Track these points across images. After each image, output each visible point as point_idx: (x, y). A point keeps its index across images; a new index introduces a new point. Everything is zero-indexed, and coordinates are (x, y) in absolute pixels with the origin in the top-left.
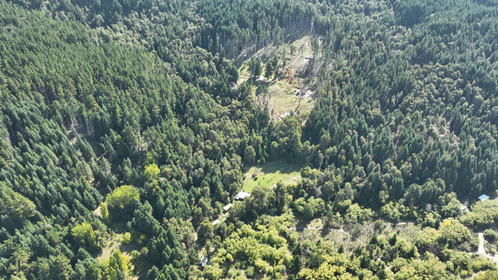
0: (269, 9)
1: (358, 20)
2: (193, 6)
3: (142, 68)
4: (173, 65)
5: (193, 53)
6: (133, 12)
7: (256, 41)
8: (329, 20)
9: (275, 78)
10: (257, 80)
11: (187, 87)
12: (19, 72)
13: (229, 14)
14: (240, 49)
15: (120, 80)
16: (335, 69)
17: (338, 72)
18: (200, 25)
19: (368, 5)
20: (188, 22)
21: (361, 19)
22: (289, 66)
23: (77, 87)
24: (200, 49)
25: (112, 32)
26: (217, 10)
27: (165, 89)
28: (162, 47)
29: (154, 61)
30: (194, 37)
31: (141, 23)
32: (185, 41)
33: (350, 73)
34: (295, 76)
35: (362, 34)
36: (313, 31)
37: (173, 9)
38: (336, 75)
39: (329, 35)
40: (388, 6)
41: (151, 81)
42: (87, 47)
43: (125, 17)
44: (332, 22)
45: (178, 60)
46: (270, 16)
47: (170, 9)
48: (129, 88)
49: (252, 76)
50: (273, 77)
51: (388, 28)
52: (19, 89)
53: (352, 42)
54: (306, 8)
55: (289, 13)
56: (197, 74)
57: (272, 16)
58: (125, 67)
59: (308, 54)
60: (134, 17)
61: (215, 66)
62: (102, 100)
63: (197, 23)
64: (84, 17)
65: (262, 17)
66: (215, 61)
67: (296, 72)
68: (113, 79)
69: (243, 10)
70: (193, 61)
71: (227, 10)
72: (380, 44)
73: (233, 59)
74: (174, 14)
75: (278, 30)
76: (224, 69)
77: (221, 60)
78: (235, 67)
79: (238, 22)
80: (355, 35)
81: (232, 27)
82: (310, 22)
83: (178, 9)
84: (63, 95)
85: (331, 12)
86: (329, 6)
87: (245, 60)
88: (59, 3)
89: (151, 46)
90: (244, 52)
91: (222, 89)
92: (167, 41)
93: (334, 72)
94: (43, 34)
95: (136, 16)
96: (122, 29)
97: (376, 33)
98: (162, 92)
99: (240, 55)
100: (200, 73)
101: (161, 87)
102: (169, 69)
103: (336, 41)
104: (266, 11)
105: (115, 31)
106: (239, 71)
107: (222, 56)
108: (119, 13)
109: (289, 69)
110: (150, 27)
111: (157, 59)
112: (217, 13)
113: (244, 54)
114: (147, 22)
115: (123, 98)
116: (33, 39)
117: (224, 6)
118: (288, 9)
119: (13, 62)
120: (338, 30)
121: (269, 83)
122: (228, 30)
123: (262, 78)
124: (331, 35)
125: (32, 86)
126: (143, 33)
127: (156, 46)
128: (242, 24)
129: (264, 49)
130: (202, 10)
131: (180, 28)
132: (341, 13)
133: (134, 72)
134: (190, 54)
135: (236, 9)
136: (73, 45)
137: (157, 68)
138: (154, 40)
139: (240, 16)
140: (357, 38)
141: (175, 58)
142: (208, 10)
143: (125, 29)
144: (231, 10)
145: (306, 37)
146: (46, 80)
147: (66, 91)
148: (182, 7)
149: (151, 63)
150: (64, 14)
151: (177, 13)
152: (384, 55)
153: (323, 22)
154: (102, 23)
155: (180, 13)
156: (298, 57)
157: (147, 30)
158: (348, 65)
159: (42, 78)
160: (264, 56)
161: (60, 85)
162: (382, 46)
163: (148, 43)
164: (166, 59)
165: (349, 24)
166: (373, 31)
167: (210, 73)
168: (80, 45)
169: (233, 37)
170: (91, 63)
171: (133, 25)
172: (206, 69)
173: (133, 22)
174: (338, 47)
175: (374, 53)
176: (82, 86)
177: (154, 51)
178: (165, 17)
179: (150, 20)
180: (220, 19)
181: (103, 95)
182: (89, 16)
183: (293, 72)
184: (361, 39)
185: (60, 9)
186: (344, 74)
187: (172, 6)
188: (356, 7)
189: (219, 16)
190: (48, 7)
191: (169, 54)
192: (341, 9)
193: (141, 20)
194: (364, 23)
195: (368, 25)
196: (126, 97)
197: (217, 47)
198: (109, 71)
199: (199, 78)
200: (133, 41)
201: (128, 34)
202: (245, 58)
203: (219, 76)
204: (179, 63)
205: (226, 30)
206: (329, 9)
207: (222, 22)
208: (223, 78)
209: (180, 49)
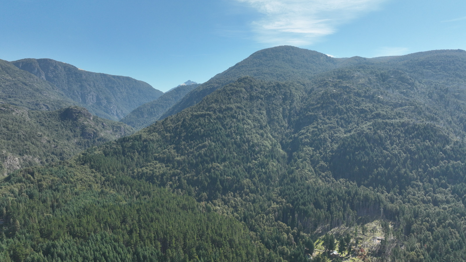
0: (341, 195)
1: (427, 209)
2: (276, 190)
3: (234, 232)
4: (258, 234)
5: (275, 226)
6: (229, 193)
7: (330, 220)
8: (398, 207)
9: (348, 254)
10: (332, 254)
11: (268, 253)
12: (148, 226)
13: (307, 197)
14: (316, 226)
15: (217, 240)
16: (408, 250)
17: (411, 253)
18: (282, 204)
19: (436, 197)
20: (272, 202)
21: (430, 209)
22: (362, 245)
23: (185, 241)
24: (281, 223)
25: (213, 205)
26: (296, 194)
27: (250, 251)
28: (250, 219)
29: (243, 229)
30: (277, 213)
31: (235, 201)
32: (269, 216)
33: (424, 255)
34: (368, 254)
35: (432, 221)
36: (383, 216)
37: (260, 192)
38: (409, 256)
39: (399, 221)
40: (456, 199)
41: (240, 244)
42: (195, 214)
43: (223, 196)
44: (401, 209)
45: (262, 231)
46: (342, 201)
47: (258, 191)
48: (223, 246)
49: (326, 250)
50: (347, 253)
51: (460, 218)
52: (147, 238)
53: (422, 228)
54: (375, 196)
55: (359, 199)
56: (277, 243)
57: (344, 201)
58: (222, 230)
59: (380, 236)
60: (230, 196)
61: (293, 238)
62: (201, 254)
63: (279, 203)
64: (194, 194)
65: (334, 201)
66: (293, 234)
67: (369, 251)
68: (211, 238)
69: (319, 195)
70: (274, 232)
71: (305, 194)
72: (453, 232)
73: (309, 234)
74: (261, 195)
75: (349, 212)
76: (302, 241)
77: (298, 234)
78: (311, 241)
79: (314, 204)
80: (425, 222)
81: (309, 207)
82: (379, 208)
83: (264, 192)
84: (175, 246)
85: (400, 201)
86: (397, 196)
87: (320, 236)
88: (179, 184)
89: (241, 218)
90: (319, 229)
91: (299, 258)
92: (254, 215)
93: (407, 253)
94: (167, 202)
95: (231, 195)
96: (220, 204)
97: (447, 221)
98: (247, 254)
99: (316, 232)
100: (280, 243)
101: (247, 249)
102: (254, 237)
103: (406, 225)
104: (338, 196)
105: (215, 205)
106: (315, 244)
107: (299, 231)
108: (219, 192)
109: (362, 248)
110: (242, 204)
111: (245, 228)
112: (296, 196)
113: (319, 231)
114: (240, 200)
115: (217, 254)
116: (160, 205)
117: (302, 191)
118: (359, 196)
119: (146, 219)
120: (408, 216)
121: (342, 258)
122: (305, 209)
123: (335, 252)
124: (401, 220)
125: (155, 237)
126: (235, 208)
127: (245, 219)
128: (317, 205)
129: (337, 228)
130: (284, 193)
131: (266, 205)
132: (409, 202)
133: (228, 235)
134: (272, 226)
135: (312, 193)
136: (186, 211)
137: (245, 234)
138: (244, 213)
139: (315, 199)
140: (428, 224)
141: (260, 229)
142: (289, 194)
143: (222, 204)
144: (308, 194)
145: (377, 221)
146: (165, 233)
147: (177, 243)
148: (268, 190)
149: (240, 230)
150: (180, 191)
151: (263, 195)
152: (459, 242)
153: (393, 209)
154: (205, 199)
155: (266, 195)
156: (370, 238)
157: (239, 206)
158: (421, 247)
159: (162, 231)
160: (337, 234)
161: (174, 238)
162: (455, 234)
163: (238, 216)
164: (252, 229)
165: (418, 211)
166: (443, 219)
167: (289, 244)
168: (190, 212)
169: (310, 216)
170: (197, 225)
171: (229, 202)
172: (285, 240)
173: (229, 199)
174: (408, 231)
175: (448, 240)
176: (189, 241)
177: (243, 222)
178: (254, 197)
179: (242, 199)
180: (298, 200)
181: (203, 249)
182: (198, 193)
183: (366, 250)
184: (432, 226)
185: (178, 188)
186: (418, 256)
187: (260, 190)
188: (423, 199)
189: (298, 198)
190: (171, 186)
191: (254, 226)
192: (409, 199)
193: (235, 198)
194: (433, 212)
195: (438, 214)
196: (220, 253)
197: (296, 223)
198: (209, 231)
199: (279, 247)
200: (227, 213)
201: (224, 208)
202: (320, 235)
203: (296, 247)
204: (263, 233)
205: (304, 210)
206: (397, 199)
207: (300, 203)
208: (300, 248)
209: (264, 222)
